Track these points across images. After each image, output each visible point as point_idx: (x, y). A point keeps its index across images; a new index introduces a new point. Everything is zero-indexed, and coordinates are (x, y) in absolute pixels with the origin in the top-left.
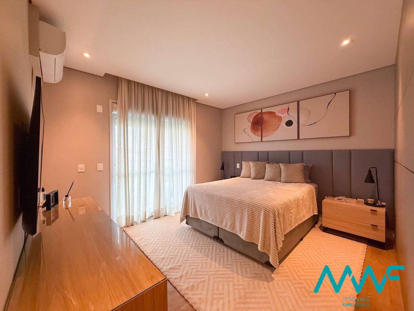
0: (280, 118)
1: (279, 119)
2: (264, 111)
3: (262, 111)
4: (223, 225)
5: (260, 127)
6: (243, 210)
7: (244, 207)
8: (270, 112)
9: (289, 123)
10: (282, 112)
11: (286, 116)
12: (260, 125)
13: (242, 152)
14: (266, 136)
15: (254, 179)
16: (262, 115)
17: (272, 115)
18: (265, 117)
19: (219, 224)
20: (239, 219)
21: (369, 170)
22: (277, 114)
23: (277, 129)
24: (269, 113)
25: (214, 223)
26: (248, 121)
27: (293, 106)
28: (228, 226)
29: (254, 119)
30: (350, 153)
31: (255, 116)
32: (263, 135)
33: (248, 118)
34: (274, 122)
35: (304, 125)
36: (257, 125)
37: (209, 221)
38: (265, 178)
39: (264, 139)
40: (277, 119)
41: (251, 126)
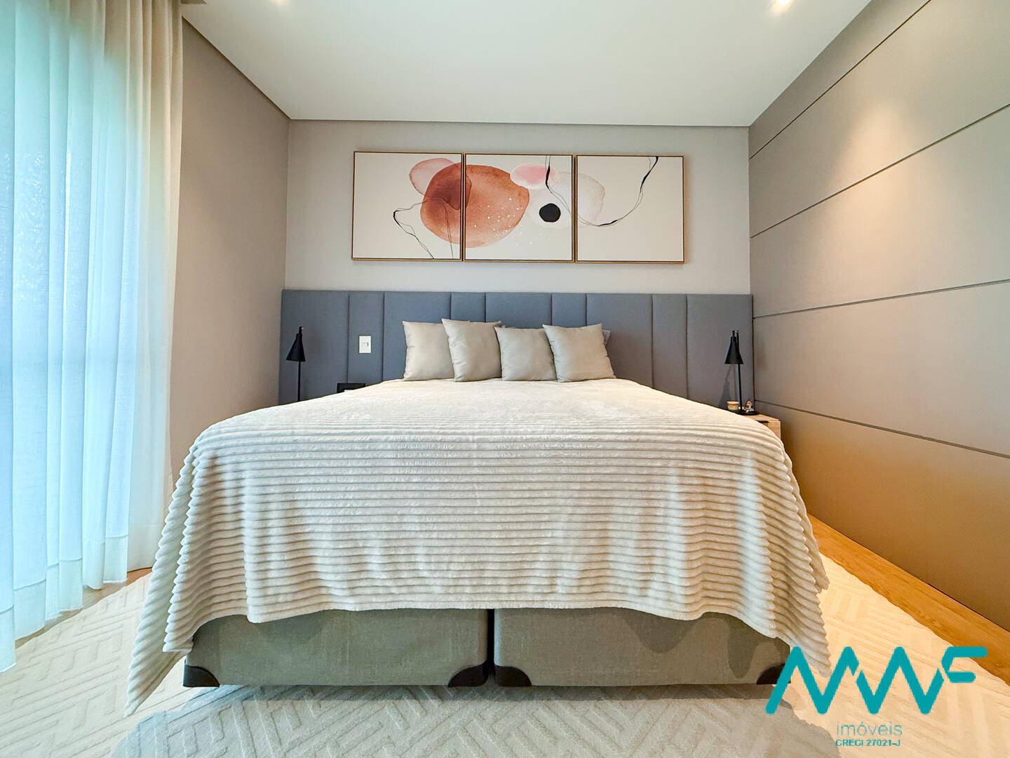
0: (524, 195)
1: (519, 194)
2: (471, 161)
3: (464, 158)
4: (530, 589)
5: (457, 213)
6: (655, 479)
7: (659, 463)
8: (494, 170)
9: (550, 213)
10: (531, 174)
11: (540, 190)
12: (457, 206)
13: (383, 296)
14: (478, 244)
15: (467, 380)
16: (464, 176)
17: (500, 181)
18: (478, 183)
19: (504, 590)
20: (636, 527)
21: (732, 336)
22: (513, 179)
23: (514, 225)
24: (488, 173)
25: (464, 598)
26: (413, 184)
27: (562, 167)
28: (563, 585)
29: (437, 183)
30: (685, 300)
31: (441, 174)
32: (468, 240)
33: (413, 175)
34: (506, 201)
35: (590, 224)
36: (447, 202)
37: (424, 597)
38: (505, 373)
39: (469, 254)
40: (517, 195)
41: (425, 205)
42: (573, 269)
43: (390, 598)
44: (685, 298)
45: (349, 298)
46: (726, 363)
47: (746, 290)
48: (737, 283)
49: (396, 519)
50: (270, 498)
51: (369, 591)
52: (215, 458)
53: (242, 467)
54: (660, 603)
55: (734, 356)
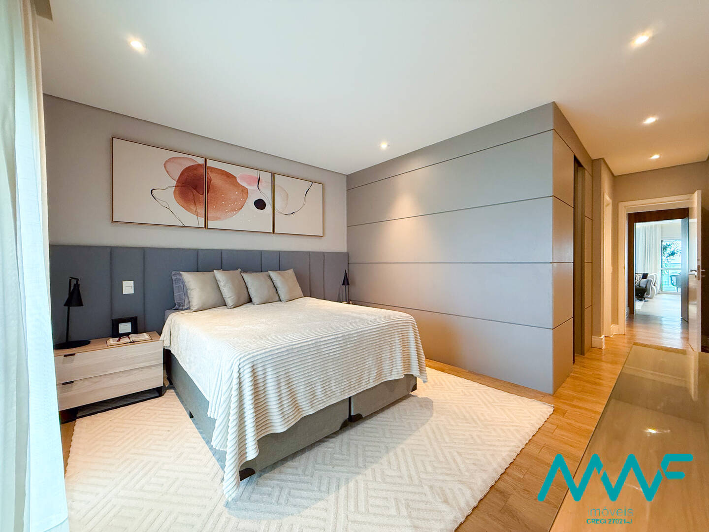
0: (245, 192)
1: (242, 191)
2: (210, 163)
3: (205, 162)
5: (202, 197)
8: (226, 173)
9: (260, 204)
10: (249, 179)
11: (254, 190)
12: (201, 192)
13: (143, 251)
14: (217, 219)
16: (206, 173)
17: (230, 181)
18: (216, 180)
19: (355, 388)
21: (344, 271)
22: (238, 180)
23: (239, 209)
24: (223, 174)
25: (346, 394)
26: (167, 172)
27: (266, 178)
28: (372, 379)
29: (186, 175)
30: (323, 254)
31: (188, 169)
32: (209, 215)
33: (167, 165)
34: (234, 194)
35: (281, 213)
36: (194, 189)
37: (334, 399)
38: (254, 300)
39: (210, 224)
40: (240, 191)
41: (178, 188)
42: (273, 237)
43: (324, 404)
44: (324, 254)
45: (112, 251)
46: (343, 285)
47: (344, 250)
48: (340, 246)
49: (325, 372)
50: (281, 377)
51: (317, 403)
52: (253, 366)
53: (266, 367)
54: (396, 375)
55: (346, 282)
